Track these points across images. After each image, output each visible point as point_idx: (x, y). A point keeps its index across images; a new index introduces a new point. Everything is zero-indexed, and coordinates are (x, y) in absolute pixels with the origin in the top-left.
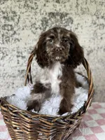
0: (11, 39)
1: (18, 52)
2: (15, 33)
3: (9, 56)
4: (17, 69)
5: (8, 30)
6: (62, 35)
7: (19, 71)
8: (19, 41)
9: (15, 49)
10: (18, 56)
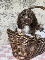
0: (9, 8)
1: (12, 14)
2: (11, 4)
3: (8, 16)
4: (11, 23)
5: (8, 3)
6: (28, 13)
7: (12, 24)
8: (13, 8)
9: (11, 13)
10: (12, 17)
